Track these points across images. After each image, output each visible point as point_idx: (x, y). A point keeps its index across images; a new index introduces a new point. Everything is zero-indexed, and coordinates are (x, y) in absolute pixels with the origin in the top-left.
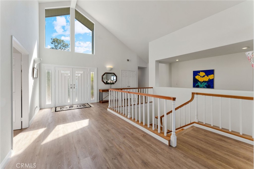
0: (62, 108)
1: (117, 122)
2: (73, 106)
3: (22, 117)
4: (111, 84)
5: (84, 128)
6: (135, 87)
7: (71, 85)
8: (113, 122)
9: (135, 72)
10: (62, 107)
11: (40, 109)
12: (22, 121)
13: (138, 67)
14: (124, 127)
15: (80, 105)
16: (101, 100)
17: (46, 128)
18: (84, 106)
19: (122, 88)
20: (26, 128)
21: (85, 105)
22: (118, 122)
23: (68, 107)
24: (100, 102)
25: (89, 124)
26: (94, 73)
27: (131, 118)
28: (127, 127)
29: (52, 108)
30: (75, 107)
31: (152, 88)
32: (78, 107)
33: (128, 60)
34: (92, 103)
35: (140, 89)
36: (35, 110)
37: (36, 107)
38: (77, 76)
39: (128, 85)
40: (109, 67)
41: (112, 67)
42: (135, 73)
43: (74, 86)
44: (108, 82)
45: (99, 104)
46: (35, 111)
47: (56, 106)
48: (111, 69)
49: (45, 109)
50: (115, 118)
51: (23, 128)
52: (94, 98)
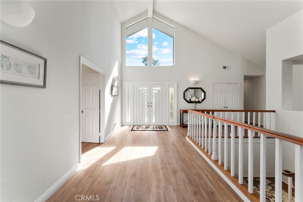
0: (139, 128)
1: (194, 161)
2: (149, 127)
3: (100, 132)
4: (196, 102)
5: (147, 158)
6: (239, 109)
7: (148, 103)
8: (187, 159)
9: (239, 84)
10: (139, 126)
11: (122, 126)
12: (100, 136)
13: (245, 76)
14: (202, 173)
15: (157, 126)
16: (182, 123)
17: (115, 147)
18: (161, 129)
19: (214, 109)
20: (103, 143)
21: (161, 127)
22: (195, 163)
23: (144, 127)
24: (180, 126)
25: (155, 154)
26: (173, 88)
27: (216, 162)
28: (206, 175)
29: (131, 126)
30: (151, 129)
31: (274, 111)
32: (154, 128)
33: (225, 68)
34: (170, 126)
35: (249, 113)
36: (114, 126)
37: (115, 124)
38: (154, 93)
39: (224, 105)
40: (193, 80)
41: (197, 79)
42: (239, 87)
43: (152, 104)
44: (191, 100)
45: (179, 128)
46: (115, 128)
47: (134, 125)
48: (197, 82)
49: (125, 126)
50: (192, 153)
51: (100, 142)
52: (174, 119)
